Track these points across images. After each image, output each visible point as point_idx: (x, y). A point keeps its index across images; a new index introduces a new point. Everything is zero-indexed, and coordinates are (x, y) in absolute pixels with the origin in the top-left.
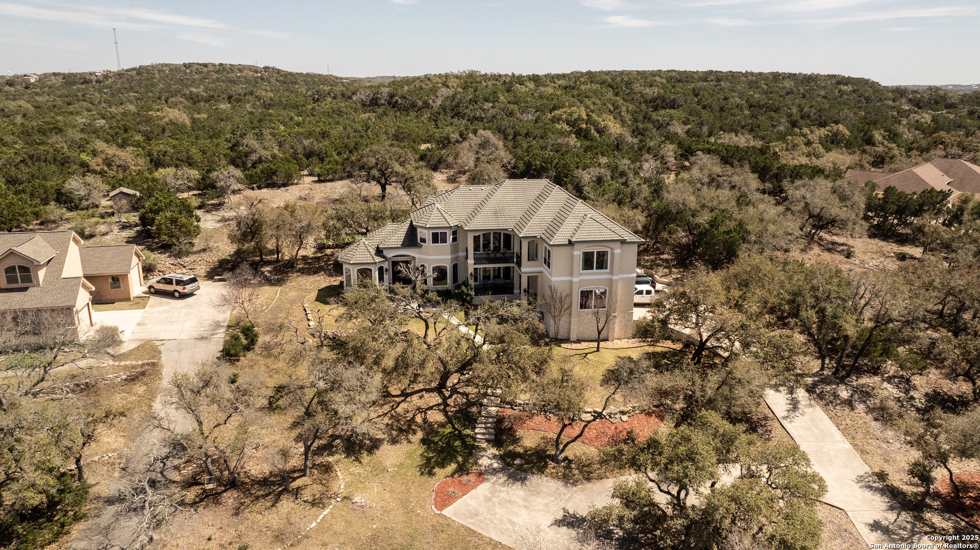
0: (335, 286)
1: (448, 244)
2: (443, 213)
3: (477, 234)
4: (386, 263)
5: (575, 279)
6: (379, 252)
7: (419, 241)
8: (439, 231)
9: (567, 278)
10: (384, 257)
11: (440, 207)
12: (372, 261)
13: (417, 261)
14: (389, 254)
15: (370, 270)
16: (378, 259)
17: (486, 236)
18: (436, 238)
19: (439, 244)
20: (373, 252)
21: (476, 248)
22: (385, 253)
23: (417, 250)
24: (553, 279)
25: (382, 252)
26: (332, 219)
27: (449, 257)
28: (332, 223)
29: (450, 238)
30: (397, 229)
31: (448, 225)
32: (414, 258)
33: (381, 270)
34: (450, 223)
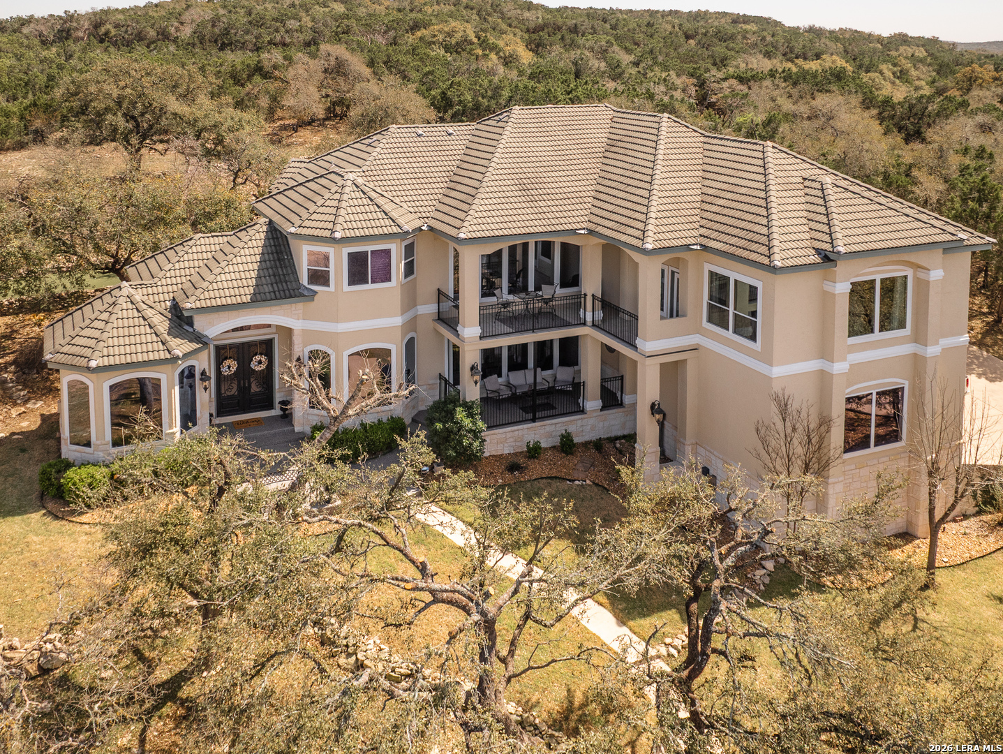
0: (26, 435)
1: (394, 282)
2: (373, 195)
3: (490, 249)
4: (204, 355)
5: (839, 367)
6: (180, 320)
7: (304, 280)
8: (369, 248)
9: (813, 365)
10: (198, 338)
11: (360, 181)
12: (164, 355)
13: (297, 339)
14: (215, 328)
15: (157, 385)
16: (180, 347)
17: (518, 252)
18: (359, 270)
19: (370, 286)
20: (163, 325)
21: (488, 288)
22: (200, 324)
23: (298, 307)
24: (777, 371)
25: (190, 322)
26: (17, 231)
27: (398, 321)
28: (16, 243)
29: (398, 266)
30: (228, 249)
31: (396, 230)
32: (287, 333)
33: (188, 377)
34: (401, 221)
